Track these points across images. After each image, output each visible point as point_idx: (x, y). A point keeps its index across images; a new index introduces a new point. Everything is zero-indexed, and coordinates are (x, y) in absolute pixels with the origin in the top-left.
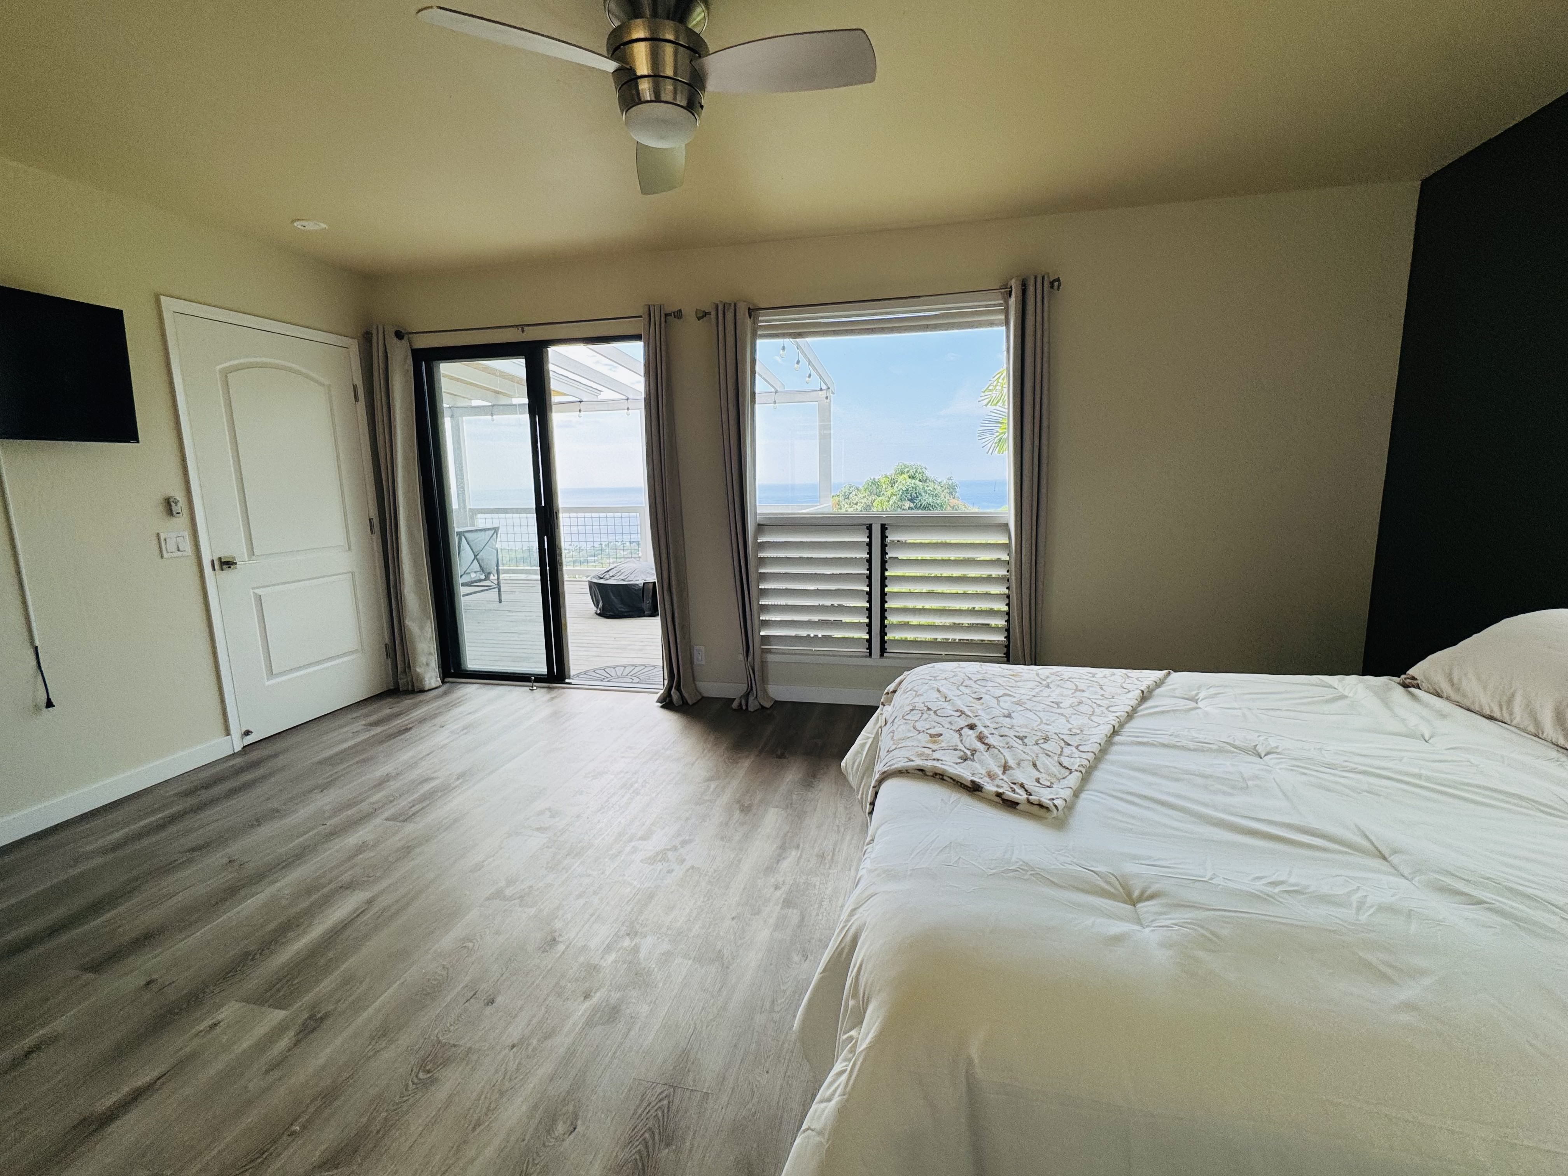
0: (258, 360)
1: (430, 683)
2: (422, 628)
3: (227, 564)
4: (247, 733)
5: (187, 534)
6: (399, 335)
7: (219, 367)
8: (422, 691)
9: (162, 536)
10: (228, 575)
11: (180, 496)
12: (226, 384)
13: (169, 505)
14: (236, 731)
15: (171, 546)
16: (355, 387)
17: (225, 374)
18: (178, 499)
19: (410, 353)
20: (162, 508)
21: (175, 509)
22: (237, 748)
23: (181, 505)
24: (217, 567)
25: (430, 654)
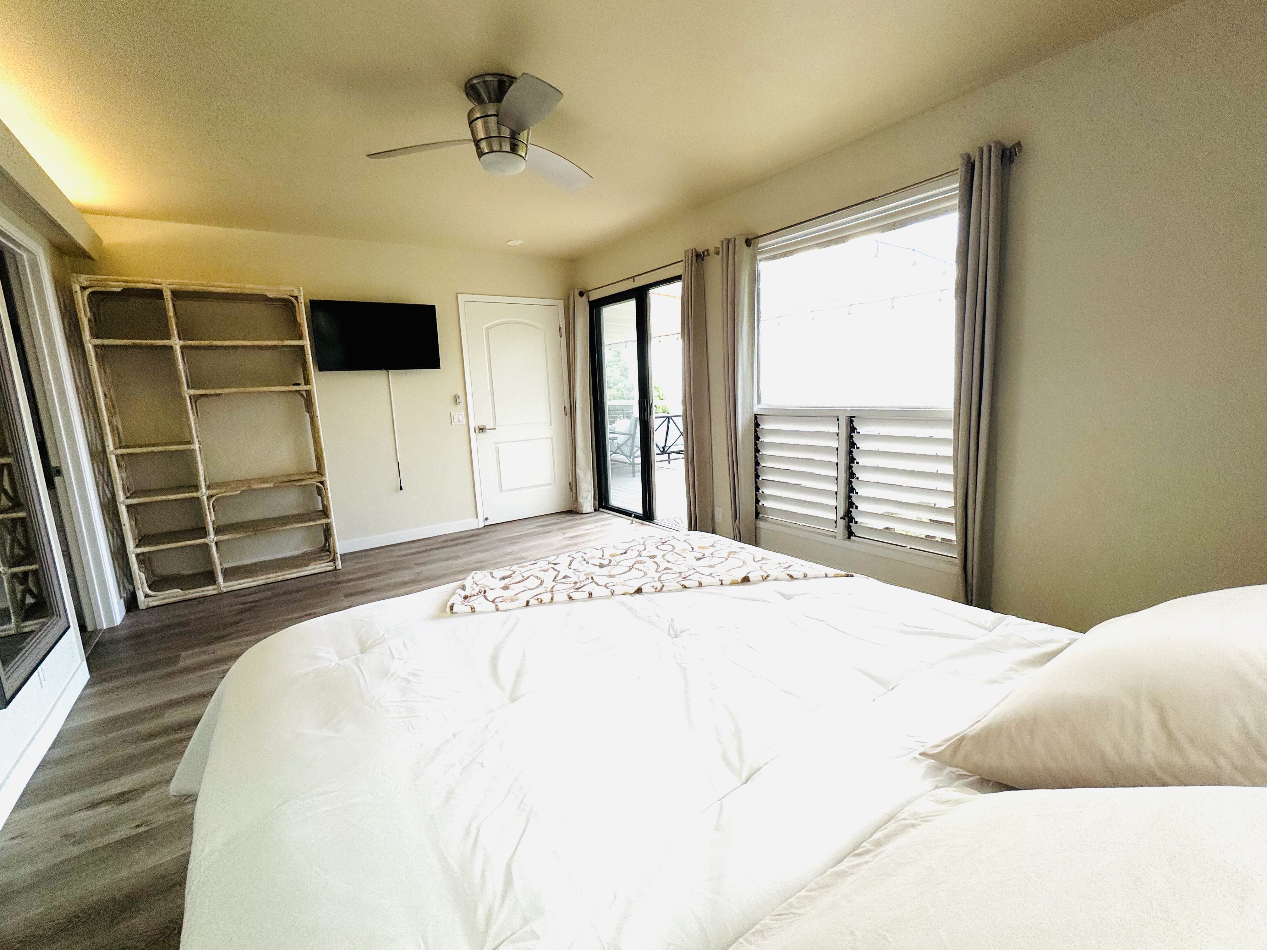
0: (506, 320)
1: (586, 509)
2: (585, 475)
3: (482, 429)
4: (487, 519)
5: (464, 413)
6: (581, 294)
7: (484, 327)
8: (582, 514)
9: (452, 414)
10: (482, 435)
11: (461, 394)
12: (487, 334)
13: (456, 398)
14: (481, 518)
15: (456, 420)
16: (560, 329)
17: (488, 329)
18: (460, 395)
19: (587, 304)
20: (453, 400)
21: (458, 401)
22: (482, 526)
23: (462, 399)
24: (477, 431)
25: (589, 491)
